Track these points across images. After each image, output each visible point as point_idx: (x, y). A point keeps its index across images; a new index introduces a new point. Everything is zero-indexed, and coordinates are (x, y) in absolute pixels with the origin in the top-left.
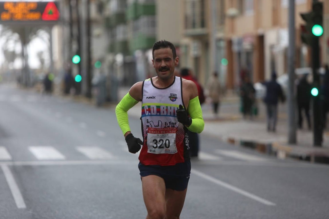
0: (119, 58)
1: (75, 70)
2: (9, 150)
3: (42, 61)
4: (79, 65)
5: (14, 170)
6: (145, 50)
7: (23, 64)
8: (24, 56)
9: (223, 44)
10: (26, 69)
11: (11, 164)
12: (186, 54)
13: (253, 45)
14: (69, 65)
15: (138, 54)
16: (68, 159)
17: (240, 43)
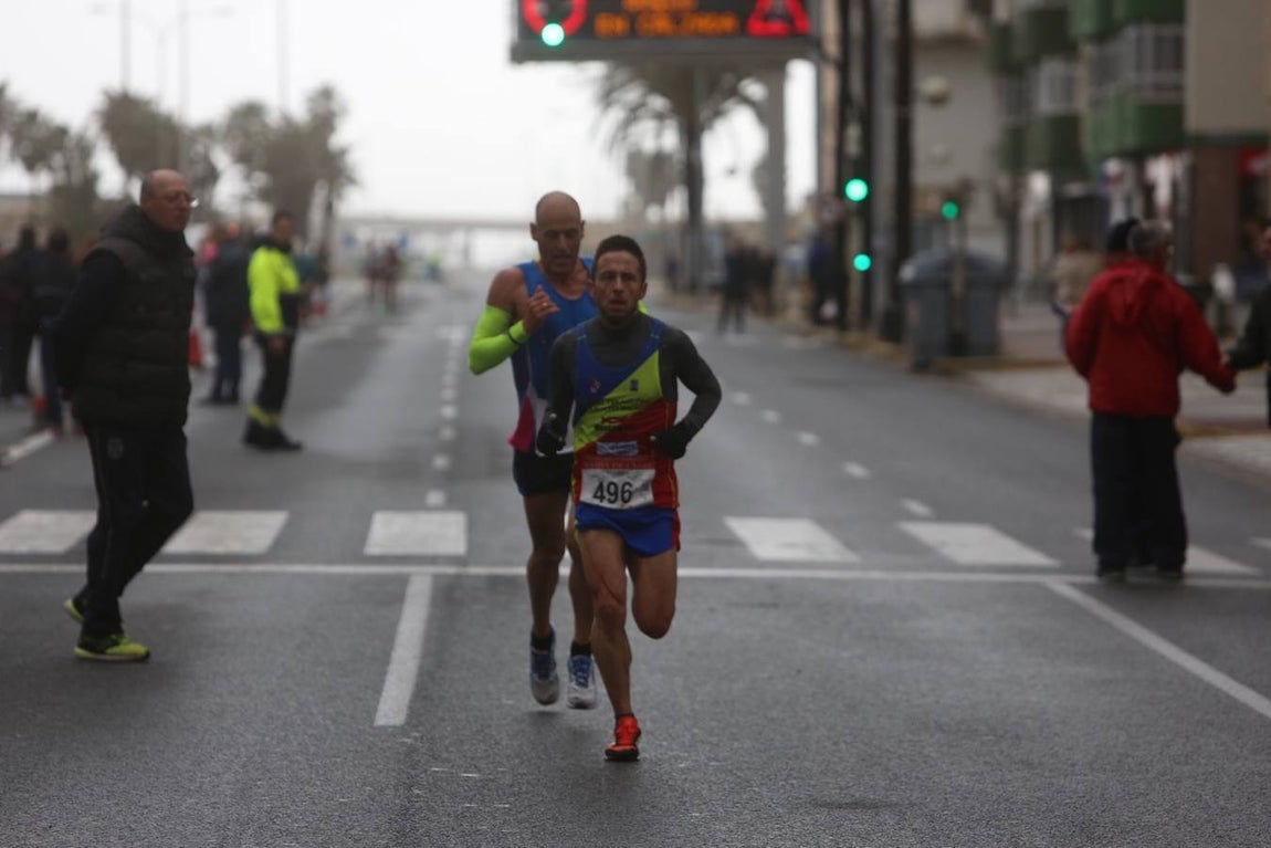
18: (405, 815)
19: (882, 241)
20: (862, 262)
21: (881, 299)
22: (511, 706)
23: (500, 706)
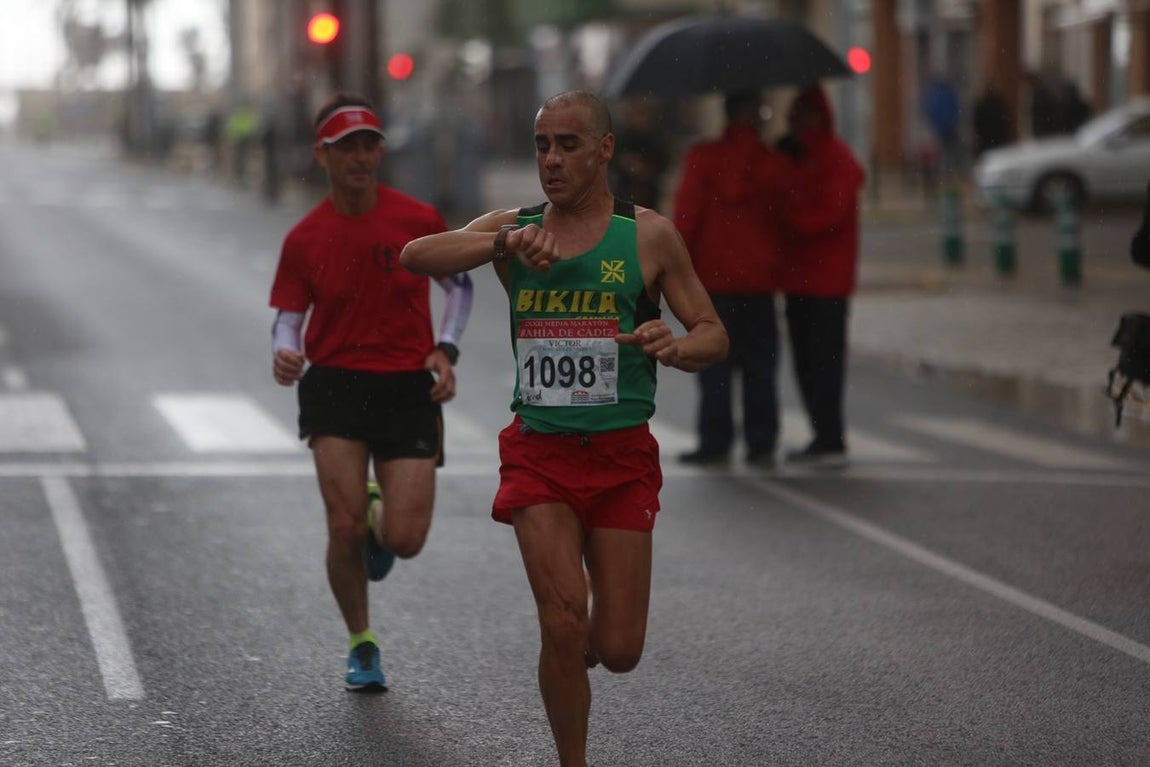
0: (477, 56)
2: (75, 411)
3: (198, 63)
5: (95, 499)
6: (569, 26)
7: (131, 72)
8: (134, 44)
10: (141, 90)
11: (81, 470)
13: (973, 5)
15: (545, 40)
22: (260, 665)
23: (247, 665)
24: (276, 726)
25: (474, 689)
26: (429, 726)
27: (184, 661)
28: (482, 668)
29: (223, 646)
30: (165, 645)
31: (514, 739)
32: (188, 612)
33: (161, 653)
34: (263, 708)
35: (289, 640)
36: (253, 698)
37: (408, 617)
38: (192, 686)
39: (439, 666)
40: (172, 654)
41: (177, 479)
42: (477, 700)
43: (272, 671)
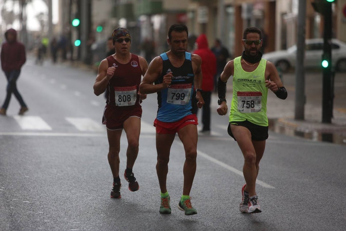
0: (123, 23)
1: (75, 34)
4: (79, 28)
6: (150, 15)
8: (22, 18)
9: (231, 10)
12: (193, 19)
13: (263, 12)
14: (68, 28)
15: (143, 18)
16: (54, 131)
17: (250, 10)
18: (11, 216)
19: (84, 37)
20: (77, 43)
21: (84, 53)
22: (29, 178)
23: (25, 178)
24: (30, 191)
25: (81, 184)
26: (68, 191)
27: (9, 177)
28: (85, 179)
29: (20, 174)
30: (5, 173)
31: (88, 194)
32: (13, 166)
33: (3, 175)
34: (27, 187)
35: (38, 173)
36: (25, 185)
37: (69, 168)
38: (10, 182)
39: (74, 179)
40: (6, 175)
41: (16, 136)
42: (81, 186)
43: (31, 179)
